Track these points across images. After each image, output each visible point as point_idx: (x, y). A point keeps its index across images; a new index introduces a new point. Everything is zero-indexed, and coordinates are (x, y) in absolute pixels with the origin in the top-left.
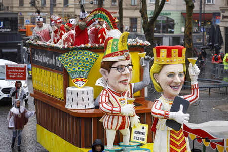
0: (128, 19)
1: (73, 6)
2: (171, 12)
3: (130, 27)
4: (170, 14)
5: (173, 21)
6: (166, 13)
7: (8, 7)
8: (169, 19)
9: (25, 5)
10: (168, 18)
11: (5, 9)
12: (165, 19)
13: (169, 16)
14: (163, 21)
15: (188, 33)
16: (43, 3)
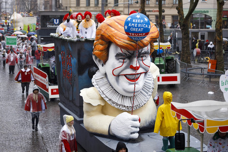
0: (170, 16)
1: (122, 5)
2: (209, 10)
3: (172, 24)
4: (208, 12)
5: (211, 18)
6: (204, 11)
7: (66, 7)
8: (207, 17)
9: (81, 5)
10: (206, 15)
11: (64, 9)
12: (204, 16)
13: (206, 14)
14: (201, 18)
15: (219, 28)
16: (96, 3)
